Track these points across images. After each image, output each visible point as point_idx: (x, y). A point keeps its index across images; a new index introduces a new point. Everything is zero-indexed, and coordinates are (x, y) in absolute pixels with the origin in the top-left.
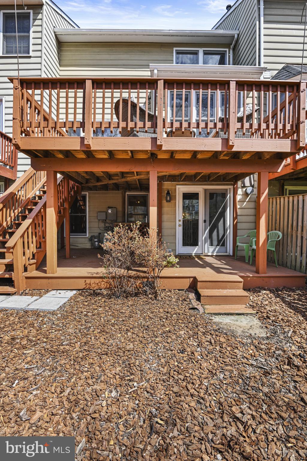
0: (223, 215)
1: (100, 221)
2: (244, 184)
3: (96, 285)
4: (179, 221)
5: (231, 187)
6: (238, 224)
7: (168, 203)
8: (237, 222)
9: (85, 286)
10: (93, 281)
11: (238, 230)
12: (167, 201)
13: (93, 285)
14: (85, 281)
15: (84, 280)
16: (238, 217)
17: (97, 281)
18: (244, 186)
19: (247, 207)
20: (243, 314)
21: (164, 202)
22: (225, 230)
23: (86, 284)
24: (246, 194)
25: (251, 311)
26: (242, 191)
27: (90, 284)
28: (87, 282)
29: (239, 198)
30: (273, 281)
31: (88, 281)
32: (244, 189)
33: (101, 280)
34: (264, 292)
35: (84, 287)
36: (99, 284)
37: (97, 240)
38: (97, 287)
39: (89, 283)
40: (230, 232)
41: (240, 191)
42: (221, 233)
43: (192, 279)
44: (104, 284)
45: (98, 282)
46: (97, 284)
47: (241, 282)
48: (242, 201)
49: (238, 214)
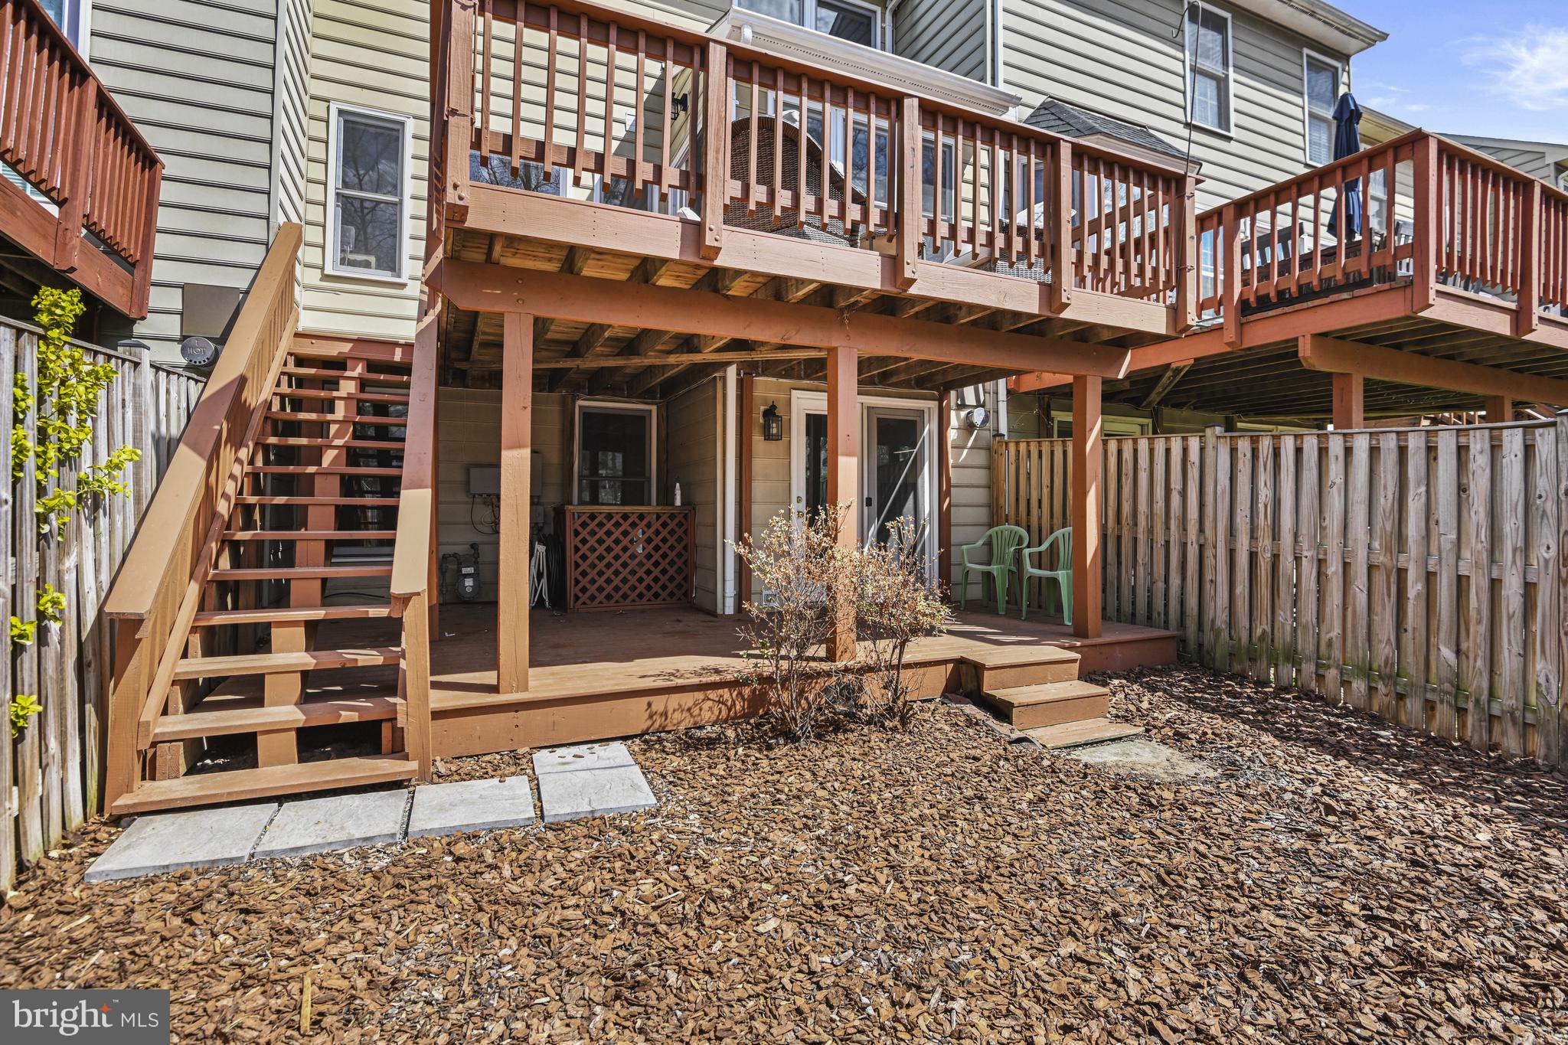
0: (911, 487)
1: (478, 500)
2: (963, 399)
3: (685, 714)
4: (799, 499)
5: (934, 405)
6: (953, 509)
7: (772, 445)
8: (950, 505)
9: (649, 723)
10: (674, 700)
11: (953, 529)
12: (768, 436)
13: (677, 716)
14: (649, 705)
15: (645, 700)
16: (953, 490)
17: (688, 699)
18: (962, 406)
19: (970, 462)
20: (1120, 739)
21: (758, 439)
22: (919, 529)
23: (651, 717)
24: (969, 426)
25: (1127, 729)
26: (958, 417)
27: (665, 714)
28: (654, 708)
29: (952, 435)
30: (1118, 653)
31: (659, 703)
32: (963, 414)
33: (700, 695)
34: (1116, 682)
35: (645, 727)
36: (696, 711)
37: (471, 570)
38: (688, 722)
39: (661, 709)
40: (931, 532)
41: (955, 419)
42: (910, 536)
43: (950, 666)
44: (711, 709)
45: (690, 704)
46: (689, 710)
47: (1074, 661)
48: (959, 447)
49: (953, 482)
